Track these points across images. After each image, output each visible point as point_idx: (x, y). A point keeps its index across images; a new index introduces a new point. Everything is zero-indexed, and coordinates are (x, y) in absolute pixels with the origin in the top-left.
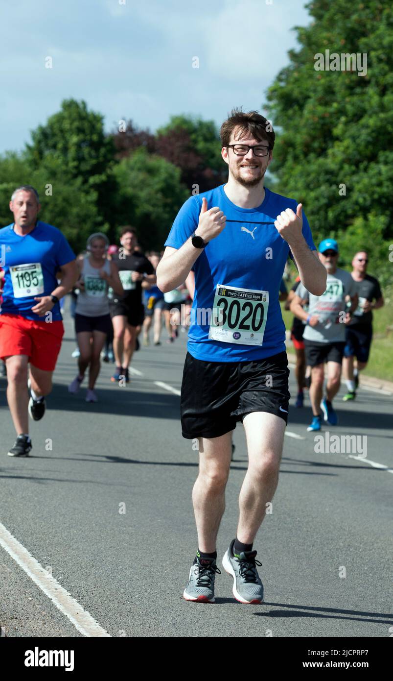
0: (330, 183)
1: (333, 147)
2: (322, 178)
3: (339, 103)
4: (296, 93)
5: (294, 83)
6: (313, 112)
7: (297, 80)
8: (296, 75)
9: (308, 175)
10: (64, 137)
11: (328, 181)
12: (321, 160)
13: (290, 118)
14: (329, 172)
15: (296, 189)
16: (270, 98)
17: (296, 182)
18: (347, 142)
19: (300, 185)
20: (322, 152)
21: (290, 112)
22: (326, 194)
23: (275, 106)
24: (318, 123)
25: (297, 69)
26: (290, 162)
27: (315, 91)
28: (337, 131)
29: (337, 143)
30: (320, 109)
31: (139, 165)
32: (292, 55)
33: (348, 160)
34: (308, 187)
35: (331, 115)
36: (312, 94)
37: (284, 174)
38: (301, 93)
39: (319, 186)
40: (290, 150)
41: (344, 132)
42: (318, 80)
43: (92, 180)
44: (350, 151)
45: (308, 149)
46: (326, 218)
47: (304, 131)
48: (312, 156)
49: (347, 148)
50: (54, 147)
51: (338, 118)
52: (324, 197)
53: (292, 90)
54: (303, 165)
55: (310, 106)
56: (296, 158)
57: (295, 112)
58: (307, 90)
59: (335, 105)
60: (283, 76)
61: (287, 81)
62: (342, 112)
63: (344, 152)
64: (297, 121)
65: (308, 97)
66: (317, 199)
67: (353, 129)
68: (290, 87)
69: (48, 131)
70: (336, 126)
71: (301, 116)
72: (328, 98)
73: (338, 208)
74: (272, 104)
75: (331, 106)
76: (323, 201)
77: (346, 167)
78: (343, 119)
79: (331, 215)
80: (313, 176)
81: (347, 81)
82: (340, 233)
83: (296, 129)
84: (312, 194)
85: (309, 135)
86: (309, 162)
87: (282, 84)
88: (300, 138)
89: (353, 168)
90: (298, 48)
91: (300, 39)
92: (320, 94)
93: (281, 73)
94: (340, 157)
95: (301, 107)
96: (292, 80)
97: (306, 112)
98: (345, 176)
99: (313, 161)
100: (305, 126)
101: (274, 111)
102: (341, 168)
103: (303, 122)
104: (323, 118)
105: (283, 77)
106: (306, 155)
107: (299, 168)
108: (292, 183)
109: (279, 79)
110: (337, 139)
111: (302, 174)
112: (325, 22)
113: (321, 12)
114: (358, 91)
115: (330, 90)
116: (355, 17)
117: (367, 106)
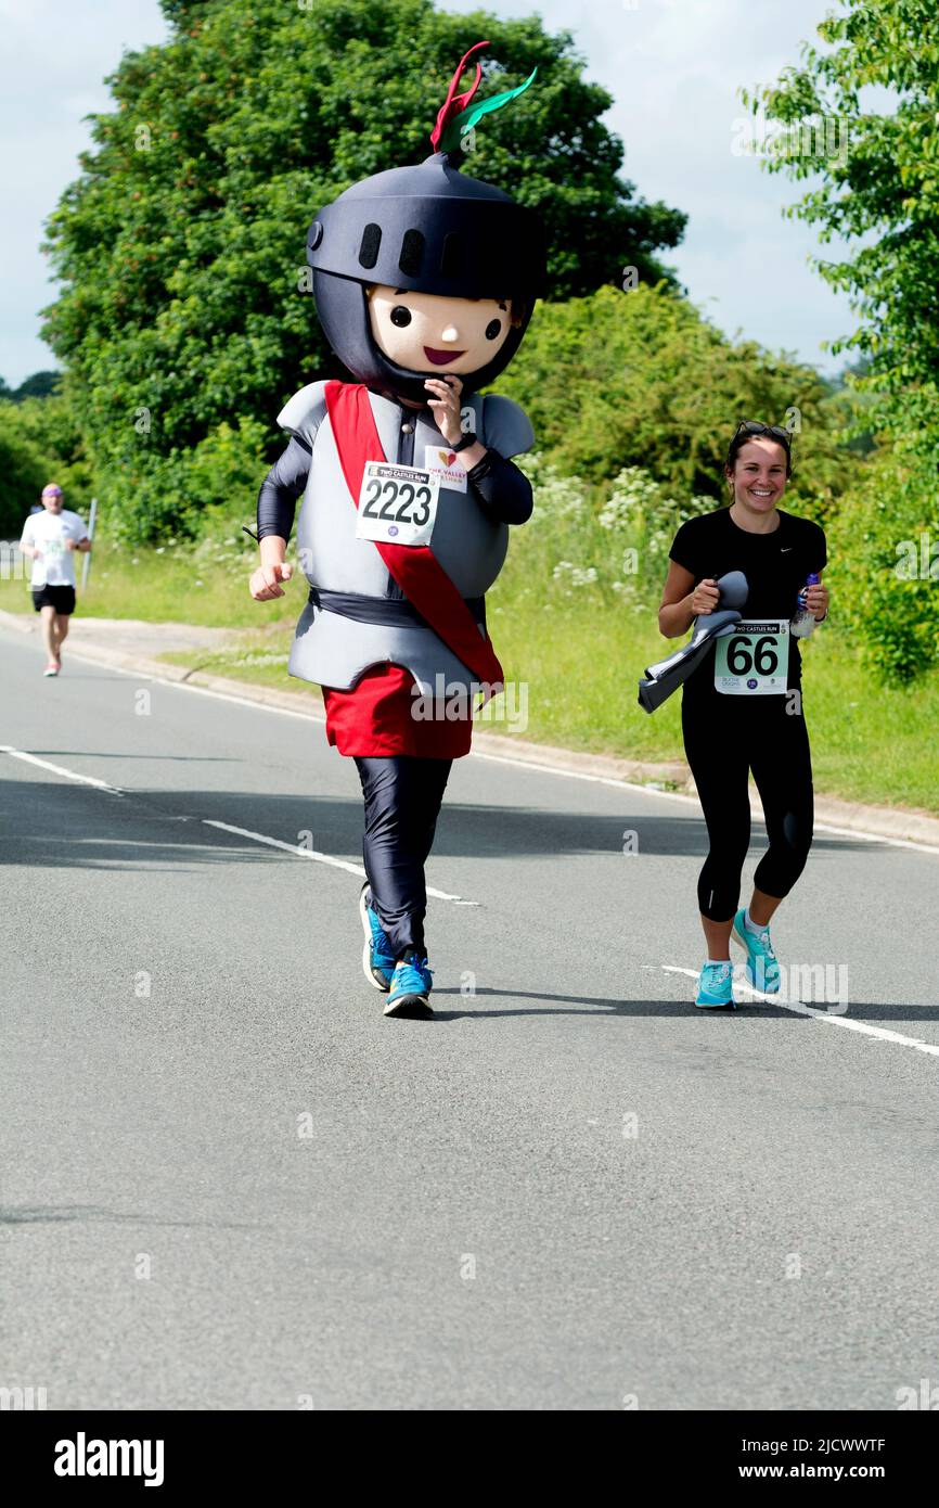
0: (165, 369)
1: (167, 309)
2: (150, 362)
3: (173, 236)
4: (98, 222)
5: (92, 206)
6: (129, 255)
7: (98, 201)
8: (93, 192)
9: (127, 359)
11: (160, 367)
12: (147, 332)
13: (91, 264)
14: (161, 353)
15: (106, 382)
16: (51, 233)
17: (106, 371)
18: (193, 300)
19: (113, 374)
20: (148, 321)
21: (90, 253)
22: (159, 389)
23: (62, 246)
24: (140, 271)
25: (95, 184)
26: (93, 335)
27: (131, 218)
28: (175, 282)
29: (175, 303)
30: (140, 250)
32: (86, 161)
33: (194, 331)
34: (128, 378)
35: (164, 256)
36: (125, 224)
37: (81, 357)
38: (105, 223)
39: (148, 376)
40: (94, 316)
41: (186, 284)
42: (137, 200)
45: (123, 315)
47: (115, 284)
48: (131, 325)
49: (193, 310)
51: (174, 264)
52: (155, 394)
53: (92, 218)
54: (116, 342)
55: (122, 243)
56: (104, 332)
57: (97, 256)
58: (116, 217)
59: (167, 240)
61: (79, 203)
62: (180, 251)
63: (186, 319)
64: (102, 268)
65: (119, 229)
66: (147, 396)
67: (202, 279)
68: (87, 214)
70: (170, 275)
71: (109, 260)
72: (153, 230)
73: (180, 411)
75: (159, 242)
76: (155, 399)
77: (191, 341)
78: (184, 263)
79: (168, 422)
80: (134, 359)
81: (186, 200)
82: (187, 451)
83: (102, 282)
84: (135, 389)
85: (125, 291)
86: (126, 336)
87: (71, 209)
88: (107, 298)
89: (202, 344)
90: (95, 150)
91: (100, 136)
92: (138, 225)
93: (68, 192)
94: (179, 327)
95: (110, 247)
96: (87, 202)
97: (117, 253)
98: (190, 357)
99: (133, 333)
100: (117, 276)
101: (61, 255)
102: (182, 345)
103: (112, 269)
104: (147, 263)
105: (73, 197)
106: (121, 323)
107: (109, 347)
108: (98, 372)
109: (65, 201)
110: (174, 295)
111: (115, 356)
112: (141, 105)
113: (133, 90)
114: (205, 215)
115: (156, 217)
116: (193, 94)
117: (222, 239)
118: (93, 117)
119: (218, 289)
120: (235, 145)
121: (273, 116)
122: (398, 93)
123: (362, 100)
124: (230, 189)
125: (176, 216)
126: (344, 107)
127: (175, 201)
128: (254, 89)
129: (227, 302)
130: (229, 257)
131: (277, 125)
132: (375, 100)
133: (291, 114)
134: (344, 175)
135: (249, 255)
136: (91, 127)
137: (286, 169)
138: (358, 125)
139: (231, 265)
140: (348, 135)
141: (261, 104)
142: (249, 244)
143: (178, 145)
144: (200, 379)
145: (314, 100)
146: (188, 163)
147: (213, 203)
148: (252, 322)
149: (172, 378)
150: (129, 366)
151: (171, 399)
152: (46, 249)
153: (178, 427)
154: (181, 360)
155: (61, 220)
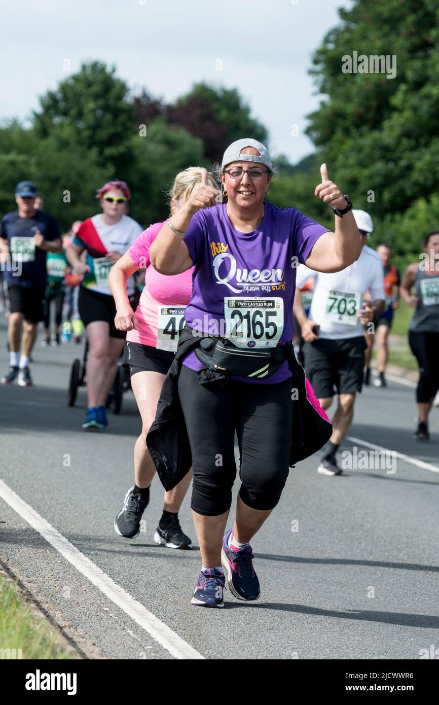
0: (386, 159)
1: (389, 118)
5: (345, 45)
6: (366, 79)
7: (348, 42)
8: (346, 36)
9: (360, 150)
10: (78, 103)
11: (383, 157)
12: (376, 134)
13: (340, 86)
14: (384, 148)
15: (345, 166)
16: (316, 62)
17: (347, 158)
18: (407, 113)
19: (352, 160)
20: (376, 125)
21: (340, 78)
22: (382, 173)
23: (322, 72)
24: (372, 91)
25: (347, 30)
26: (339, 135)
27: (369, 55)
28: (396, 100)
29: (395, 115)
31: (159, 137)
34: (362, 164)
35: (389, 82)
39: (373, 162)
40: (340, 121)
41: (404, 102)
42: (373, 42)
43: (109, 151)
44: (409, 124)
45: (360, 121)
46: (381, 200)
47: (356, 100)
48: (365, 129)
49: (407, 119)
50: (65, 113)
51: (397, 87)
52: (378, 176)
54: (354, 139)
56: (347, 132)
57: (345, 79)
61: (336, 42)
62: (400, 79)
63: (403, 124)
64: (348, 88)
66: (371, 177)
67: (413, 99)
68: (340, 49)
69: (59, 96)
70: (393, 95)
71: (353, 83)
73: (395, 188)
74: (319, 67)
76: (379, 181)
77: (405, 141)
78: (403, 87)
79: (386, 196)
80: (367, 151)
82: (397, 216)
83: (348, 98)
84: (366, 172)
85: (362, 105)
86: (361, 135)
87: (331, 46)
88: (351, 108)
89: (412, 143)
93: (329, 34)
94: (397, 131)
96: (341, 41)
97: (359, 79)
98: (403, 152)
99: (366, 134)
100: (358, 94)
101: (321, 77)
102: (399, 143)
103: (355, 89)
104: (378, 86)
105: (332, 38)
106: (358, 127)
107: (349, 143)
108: (341, 159)
109: (326, 41)
110: (395, 109)
111: (353, 149)
114: (419, 54)
117: (430, 72)
119: (425, 107)
129: (431, 116)
130: (434, 85)
139: (434, 91)
143: (405, 6)
144: (409, 167)
146: (409, 19)
149: (391, 165)
150: (362, 156)
151: (388, 180)
152: (311, 72)
153: (392, 201)
154: (397, 154)
155: (322, 52)
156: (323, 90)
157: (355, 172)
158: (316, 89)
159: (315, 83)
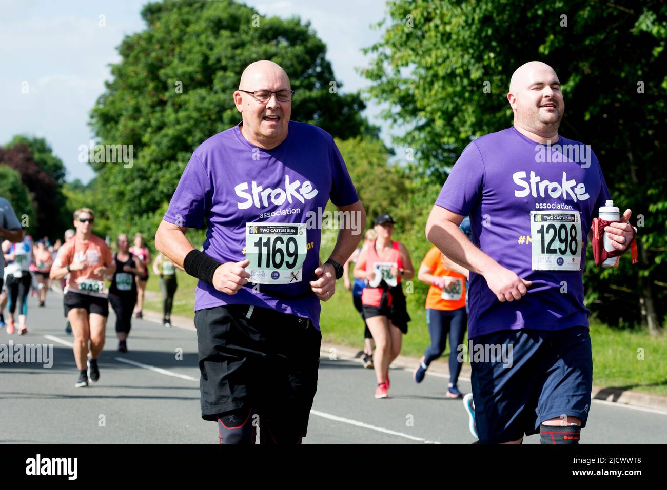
0: (143, 178)
1: (142, 150)
2: (135, 174)
3: (144, 118)
4: (112, 112)
5: (110, 105)
6: (125, 126)
7: (112, 103)
8: (111, 99)
9: (125, 173)
11: (140, 177)
13: (109, 131)
14: (140, 170)
15: (115, 183)
16: (92, 117)
17: (115, 178)
18: (154, 147)
19: (120, 179)
21: (108, 126)
22: (139, 187)
23: (97, 123)
24: (129, 134)
25: (111, 95)
27: (126, 110)
28: (146, 138)
29: (145, 148)
30: (131, 124)
32: (108, 85)
33: (155, 161)
34: (125, 182)
35: (141, 127)
36: (124, 113)
37: (105, 173)
38: (116, 112)
39: (133, 181)
41: (151, 139)
42: (129, 102)
44: (155, 154)
46: (140, 204)
49: (154, 151)
51: (145, 131)
52: (137, 189)
53: (109, 110)
55: (122, 121)
57: (112, 128)
58: (121, 109)
59: (141, 120)
60: (102, 99)
61: (104, 103)
62: (147, 125)
63: (151, 154)
64: (113, 132)
65: (120, 115)
66: (133, 191)
67: (157, 138)
68: (107, 108)
70: (143, 135)
71: (117, 130)
72: (137, 115)
73: (148, 196)
75: (139, 120)
76: (137, 192)
77: (153, 166)
78: (149, 130)
79: (143, 202)
80: (128, 173)
81: (150, 102)
82: (151, 215)
83: (114, 139)
84: (129, 187)
87: (101, 106)
89: (158, 166)
90: (111, 79)
91: (113, 73)
92: (130, 112)
93: (100, 98)
94: (148, 159)
95: (117, 122)
96: (108, 102)
97: (120, 127)
98: (152, 172)
100: (121, 136)
101: (97, 127)
102: (149, 166)
103: (118, 134)
104: (133, 130)
105: (102, 101)
107: (117, 168)
108: (112, 179)
109: (98, 103)
110: (145, 145)
111: (119, 172)
112: (131, 59)
113: (127, 52)
114: (158, 108)
115: (137, 110)
116: (153, 55)
117: (166, 120)
118: (110, 65)
119: (165, 142)
120: (172, 78)
121: (188, 64)
122: (241, 54)
123: (226, 57)
124: (171, 97)
125: (145, 110)
126: (219, 60)
127: (145, 102)
128: (180, 53)
129: (169, 148)
130: (169, 128)
131: (190, 69)
132: (233, 58)
133: (196, 64)
134: (219, 91)
135: (178, 127)
136: (109, 69)
137: (195, 88)
138: (225, 69)
139: (170, 131)
140: (220, 74)
141: (182, 59)
142: (178, 122)
143: (147, 77)
144: (156, 182)
145: (206, 58)
146: (151, 85)
147: (162, 103)
148: (180, 155)
149: (145, 182)
150: (126, 176)
151: (144, 191)
152: (90, 124)
153: (148, 204)
154: (149, 174)
155: (96, 111)
156: (98, 134)
157: (122, 187)
158: (93, 134)
159: (92, 130)
